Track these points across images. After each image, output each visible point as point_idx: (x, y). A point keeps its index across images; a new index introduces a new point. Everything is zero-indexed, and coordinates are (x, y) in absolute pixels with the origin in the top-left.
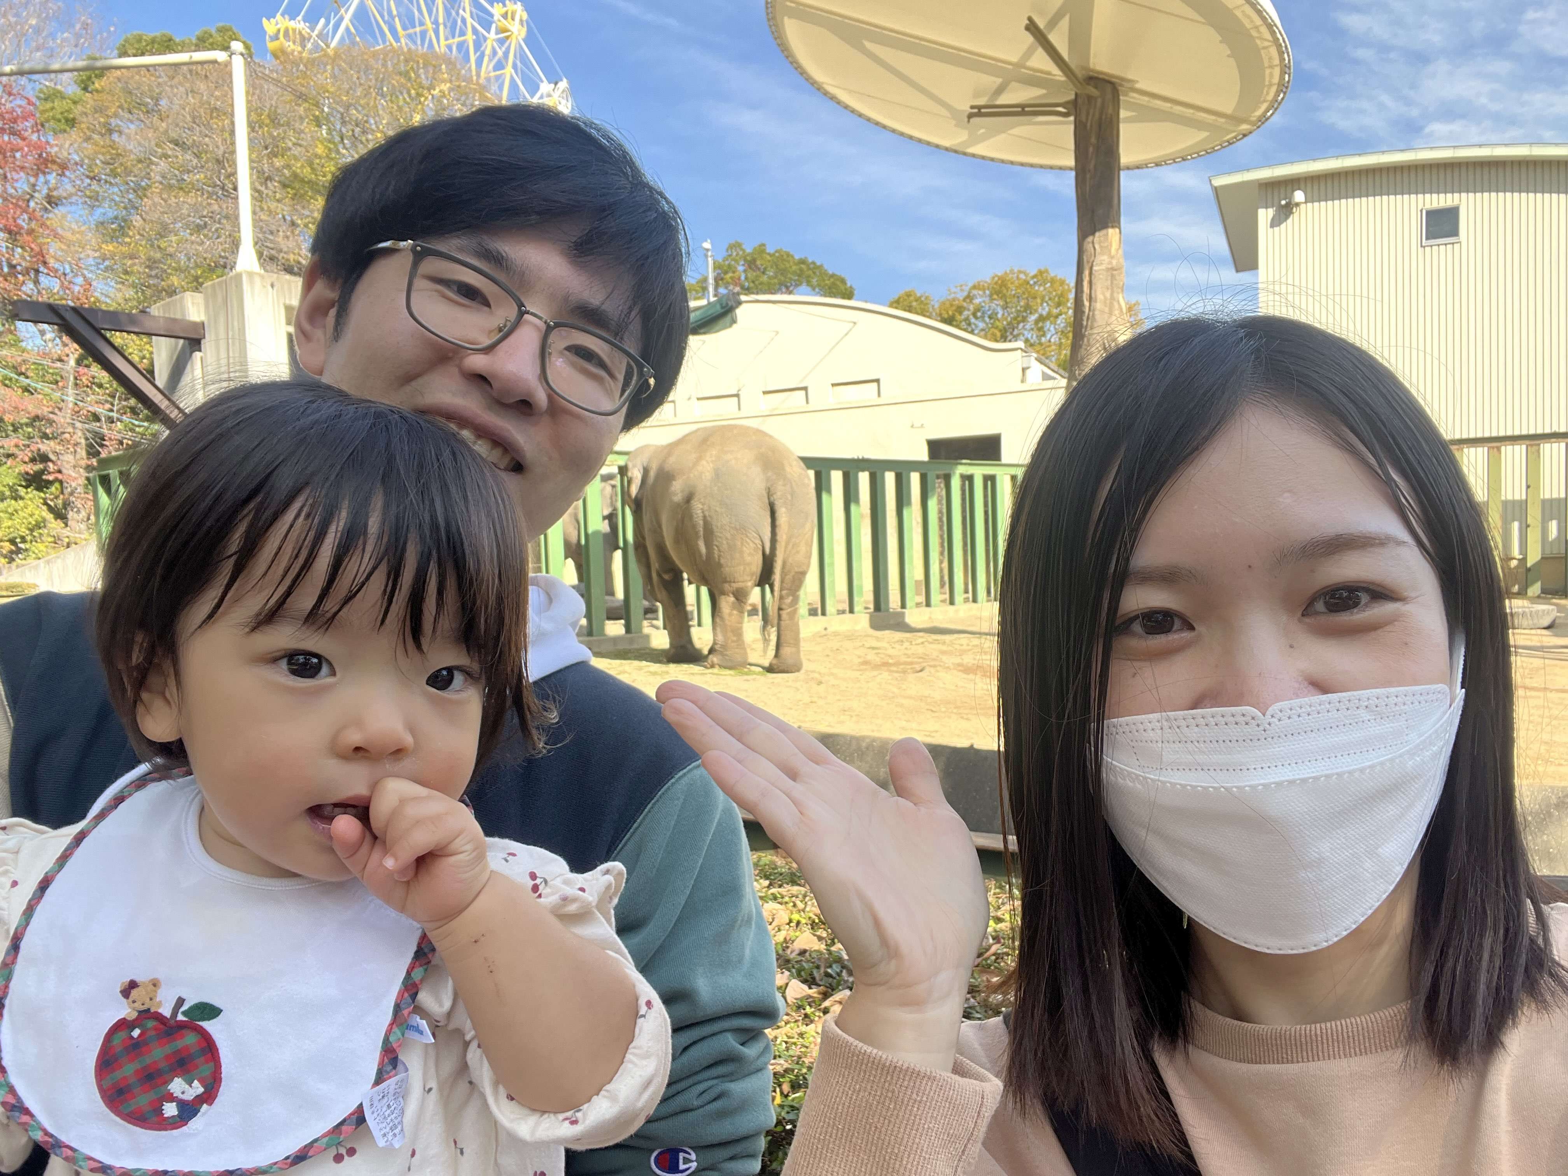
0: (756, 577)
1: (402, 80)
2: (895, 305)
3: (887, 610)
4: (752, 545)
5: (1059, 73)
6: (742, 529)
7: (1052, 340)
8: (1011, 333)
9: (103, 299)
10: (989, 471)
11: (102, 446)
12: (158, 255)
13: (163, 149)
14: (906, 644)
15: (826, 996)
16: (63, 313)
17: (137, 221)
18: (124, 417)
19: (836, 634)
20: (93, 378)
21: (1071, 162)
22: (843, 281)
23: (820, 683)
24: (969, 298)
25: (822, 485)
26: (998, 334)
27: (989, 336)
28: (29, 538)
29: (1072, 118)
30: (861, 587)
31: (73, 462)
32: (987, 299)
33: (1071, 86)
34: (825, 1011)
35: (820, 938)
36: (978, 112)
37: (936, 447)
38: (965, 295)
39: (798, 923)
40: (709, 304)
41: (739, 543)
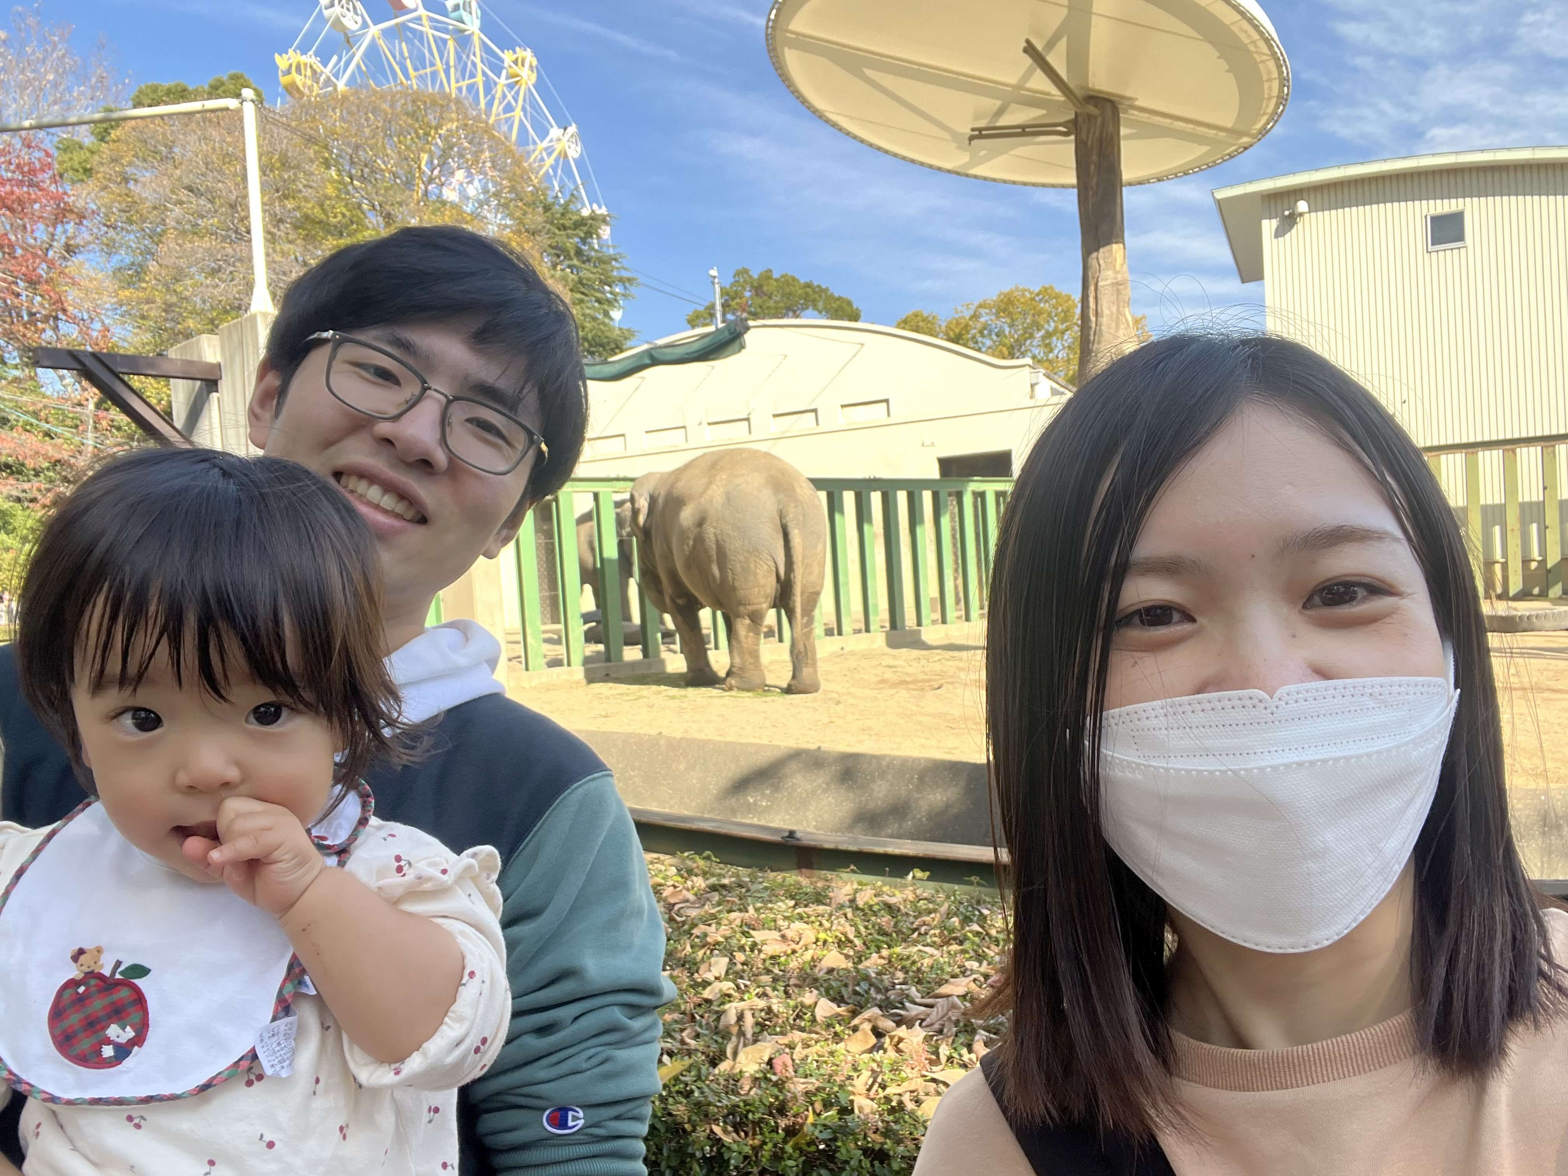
0: (771, 599)
1: (410, 121)
2: (902, 325)
3: (904, 627)
4: (765, 567)
5: (1059, 93)
6: (755, 552)
7: (1060, 356)
8: (1019, 350)
9: (121, 343)
10: (1000, 487)
12: (174, 299)
13: (178, 195)
14: (924, 662)
15: (854, 1014)
16: (83, 359)
17: (153, 266)
19: (853, 653)
20: (112, 421)
21: (1073, 180)
22: (849, 303)
23: (838, 703)
24: (975, 316)
25: (835, 506)
26: (1006, 351)
27: (996, 353)
29: (1072, 137)
30: (876, 607)
32: (993, 318)
33: (1071, 105)
34: (855, 1029)
35: (847, 957)
36: (979, 134)
37: (949, 466)
38: (971, 313)
39: (825, 942)
40: (717, 330)
41: (752, 565)
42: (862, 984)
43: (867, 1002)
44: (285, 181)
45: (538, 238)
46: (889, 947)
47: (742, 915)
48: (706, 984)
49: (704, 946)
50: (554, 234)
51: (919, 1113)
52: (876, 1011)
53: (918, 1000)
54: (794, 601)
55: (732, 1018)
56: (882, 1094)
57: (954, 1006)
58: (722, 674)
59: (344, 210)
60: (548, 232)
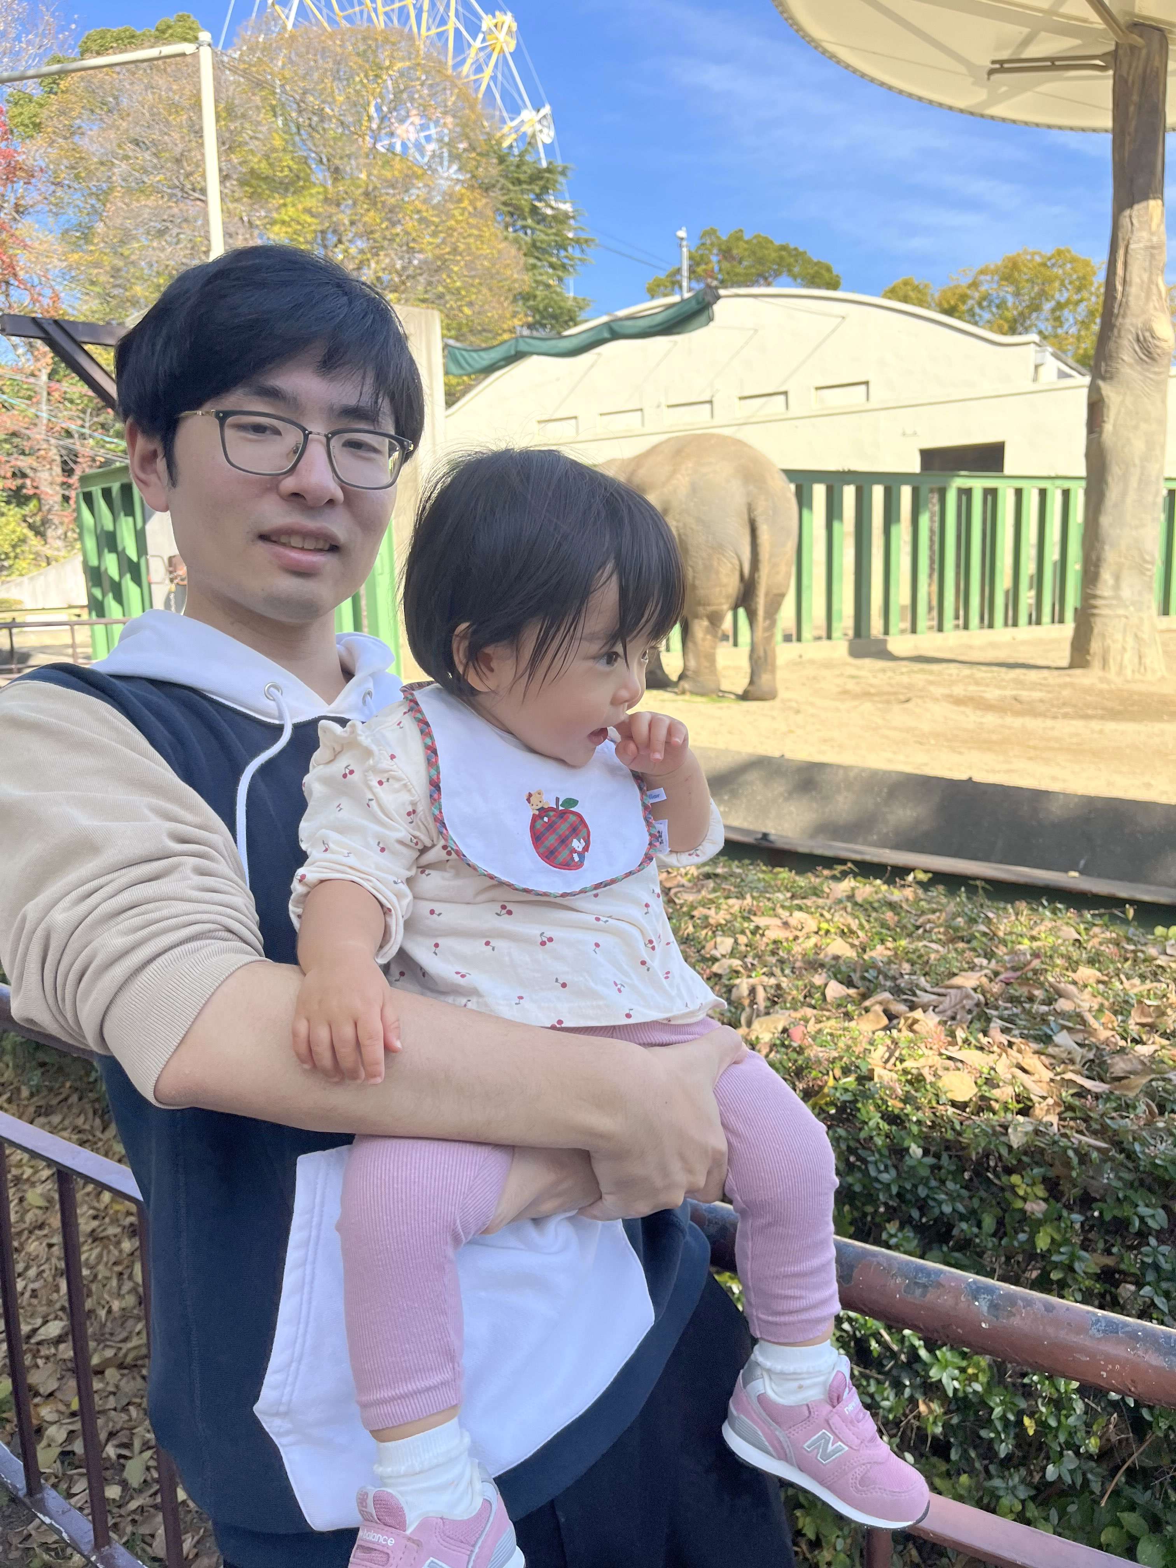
0: (732, 600)
1: (360, 61)
2: (889, 295)
3: (869, 636)
4: (729, 565)
5: (1100, 21)
6: (719, 548)
7: (1070, 332)
8: (1022, 325)
9: (70, 311)
10: (990, 483)
11: (75, 462)
12: (121, 264)
13: (124, 150)
14: (889, 674)
16: (46, 326)
17: (100, 227)
18: (96, 434)
19: (812, 662)
20: (65, 393)
21: (1109, 123)
22: (829, 270)
23: (798, 712)
24: (974, 285)
25: (803, 499)
26: (1006, 327)
27: (995, 327)
28: (12, 555)
29: (1111, 72)
30: (840, 611)
31: (50, 479)
32: (995, 286)
33: (1112, 34)
34: (867, 1010)
35: (853, 946)
36: (1001, 67)
37: (930, 457)
38: (970, 281)
39: (827, 932)
40: (683, 301)
41: (715, 563)
42: (871, 971)
43: (876, 988)
44: (231, 132)
45: (491, 194)
46: (895, 940)
47: (740, 902)
48: (715, 960)
49: (706, 927)
50: (509, 190)
51: (940, 1084)
52: (887, 995)
53: (929, 988)
54: (756, 603)
55: (744, 990)
56: (899, 1066)
57: (968, 996)
58: (674, 677)
59: (291, 163)
60: (502, 189)
